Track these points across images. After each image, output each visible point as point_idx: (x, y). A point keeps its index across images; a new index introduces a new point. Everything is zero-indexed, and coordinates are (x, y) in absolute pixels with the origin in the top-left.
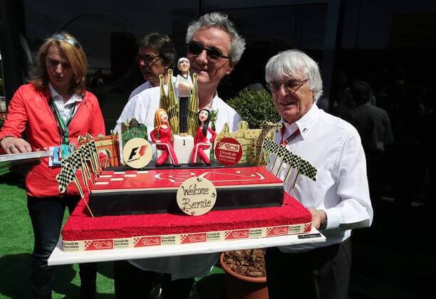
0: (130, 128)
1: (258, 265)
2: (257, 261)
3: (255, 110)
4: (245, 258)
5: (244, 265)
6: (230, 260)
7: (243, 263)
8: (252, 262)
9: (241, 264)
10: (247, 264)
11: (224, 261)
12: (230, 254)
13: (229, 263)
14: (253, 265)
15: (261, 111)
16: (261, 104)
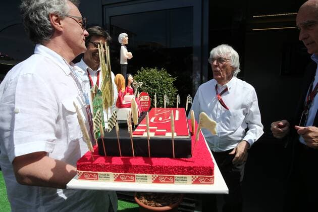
3: (151, 82)
15: (155, 82)
16: (155, 77)
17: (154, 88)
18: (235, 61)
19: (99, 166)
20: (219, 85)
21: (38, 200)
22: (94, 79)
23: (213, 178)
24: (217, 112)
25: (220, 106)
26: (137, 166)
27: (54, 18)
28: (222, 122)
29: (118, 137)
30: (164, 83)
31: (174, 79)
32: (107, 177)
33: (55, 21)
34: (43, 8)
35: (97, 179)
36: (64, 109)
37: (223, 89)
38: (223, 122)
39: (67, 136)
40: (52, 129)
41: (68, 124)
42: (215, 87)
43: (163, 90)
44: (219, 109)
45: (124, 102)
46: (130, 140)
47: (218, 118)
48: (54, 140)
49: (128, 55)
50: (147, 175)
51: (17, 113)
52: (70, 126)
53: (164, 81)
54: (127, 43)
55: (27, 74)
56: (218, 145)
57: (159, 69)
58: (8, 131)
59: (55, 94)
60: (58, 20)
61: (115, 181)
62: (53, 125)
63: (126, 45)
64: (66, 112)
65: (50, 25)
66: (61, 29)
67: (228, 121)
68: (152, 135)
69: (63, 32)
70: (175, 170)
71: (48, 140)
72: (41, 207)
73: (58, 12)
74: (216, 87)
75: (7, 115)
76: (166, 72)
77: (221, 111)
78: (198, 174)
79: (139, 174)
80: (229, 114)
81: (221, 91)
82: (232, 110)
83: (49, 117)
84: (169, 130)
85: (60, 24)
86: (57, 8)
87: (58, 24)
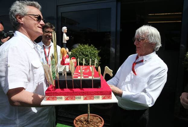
1: (91, 123)
2: (91, 121)
3: (84, 53)
4: (85, 121)
5: (85, 124)
6: (78, 123)
7: (84, 123)
8: (89, 122)
9: (83, 124)
10: (86, 123)
11: (76, 123)
12: (78, 120)
13: (78, 124)
14: (89, 124)
15: (87, 53)
16: (87, 50)
17: (86, 56)
19: (57, 93)
22: (47, 51)
23: (111, 96)
26: (76, 92)
29: (66, 79)
30: (92, 54)
31: (99, 51)
32: (61, 98)
35: (56, 100)
36: (32, 66)
39: (34, 81)
40: (26, 76)
41: (34, 74)
43: (92, 58)
45: (66, 62)
46: (72, 80)
48: (27, 82)
49: (67, 38)
51: (9, 67)
52: (35, 75)
53: (92, 52)
54: (66, 32)
55: (13, 47)
57: (90, 45)
58: (4, 77)
59: (28, 58)
61: (65, 100)
62: (27, 75)
63: (66, 33)
64: (33, 68)
68: (82, 78)
70: (94, 93)
71: (25, 82)
75: (3, 68)
76: (94, 47)
78: (105, 94)
79: (77, 96)
84: (91, 75)
85: (21, 20)
86: (19, 11)
87: (20, 20)
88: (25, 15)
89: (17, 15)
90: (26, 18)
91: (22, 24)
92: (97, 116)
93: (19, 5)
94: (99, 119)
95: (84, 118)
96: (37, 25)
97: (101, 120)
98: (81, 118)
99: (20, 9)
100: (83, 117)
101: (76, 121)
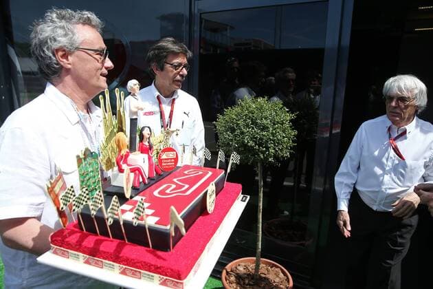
0: (85, 159)
4: (249, 275)
5: (249, 285)
6: (232, 279)
7: (247, 282)
8: (257, 280)
9: (244, 284)
10: (252, 283)
11: (226, 280)
12: (232, 271)
15: (264, 121)
17: (262, 130)
18: (422, 98)
19: (70, 244)
20: (394, 126)
21: (23, 262)
23: (182, 283)
24: (387, 161)
25: (392, 153)
26: (105, 252)
27: (60, 53)
28: (393, 174)
31: (293, 116)
32: (77, 258)
33: (62, 57)
34: (47, 42)
35: (68, 258)
37: (400, 132)
38: (395, 175)
42: (387, 129)
43: (276, 133)
44: (391, 158)
47: (387, 168)
48: (41, 203)
50: (115, 264)
56: (382, 202)
60: (65, 56)
62: (40, 187)
65: (55, 62)
66: (69, 66)
67: (403, 175)
69: (72, 69)
70: (142, 265)
71: (33, 205)
72: (26, 270)
73: (65, 46)
74: (389, 129)
77: (394, 161)
78: (166, 275)
80: (405, 167)
81: (396, 135)
82: (409, 161)
83: (36, 178)
85: (68, 61)
86: (63, 41)
87: (64, 60)
88: (77, 49)
89: (57, 50)
90: (77, 56)
91: (69, 69)
92: (277, 267)
93: (63, 28)
94: (281, 275)
95: (246, 268)
96: (100, 72)
97: (286, 278)
98: (239, 268)
99: (66, 35)
100: (243, 264)
101: (227, 273)
